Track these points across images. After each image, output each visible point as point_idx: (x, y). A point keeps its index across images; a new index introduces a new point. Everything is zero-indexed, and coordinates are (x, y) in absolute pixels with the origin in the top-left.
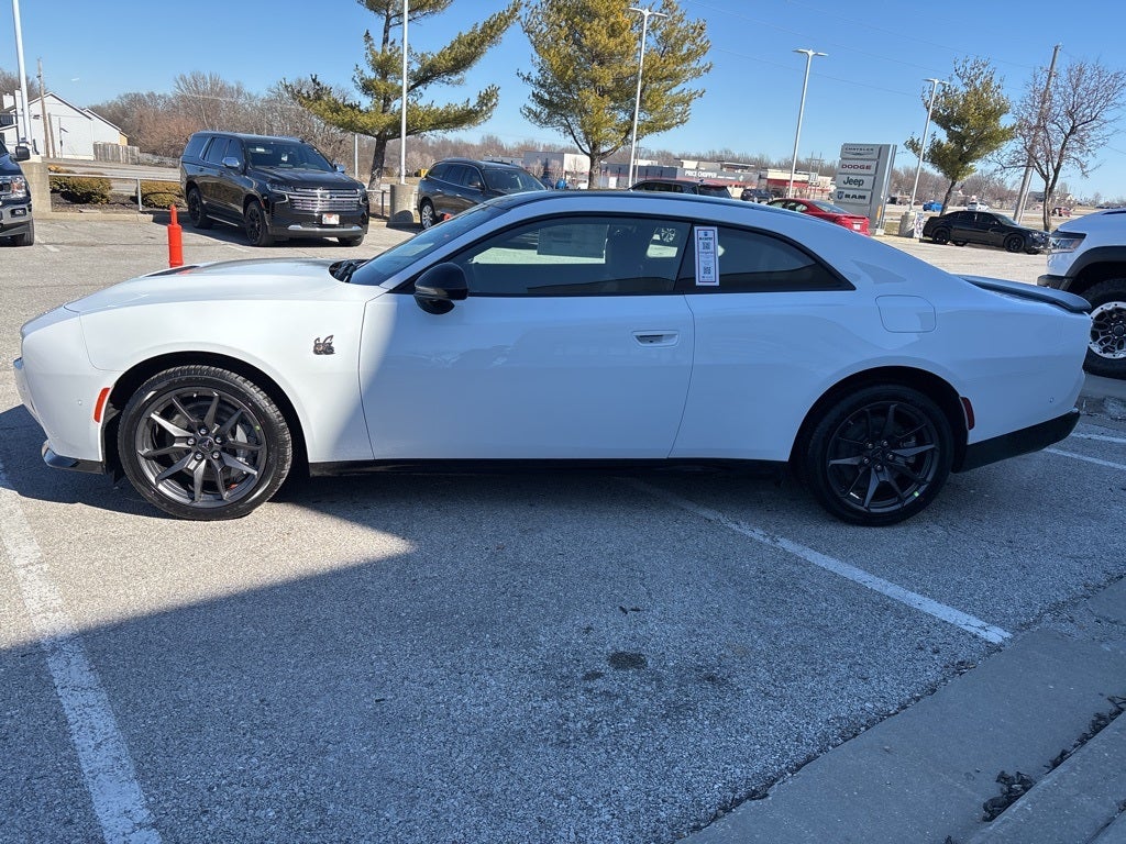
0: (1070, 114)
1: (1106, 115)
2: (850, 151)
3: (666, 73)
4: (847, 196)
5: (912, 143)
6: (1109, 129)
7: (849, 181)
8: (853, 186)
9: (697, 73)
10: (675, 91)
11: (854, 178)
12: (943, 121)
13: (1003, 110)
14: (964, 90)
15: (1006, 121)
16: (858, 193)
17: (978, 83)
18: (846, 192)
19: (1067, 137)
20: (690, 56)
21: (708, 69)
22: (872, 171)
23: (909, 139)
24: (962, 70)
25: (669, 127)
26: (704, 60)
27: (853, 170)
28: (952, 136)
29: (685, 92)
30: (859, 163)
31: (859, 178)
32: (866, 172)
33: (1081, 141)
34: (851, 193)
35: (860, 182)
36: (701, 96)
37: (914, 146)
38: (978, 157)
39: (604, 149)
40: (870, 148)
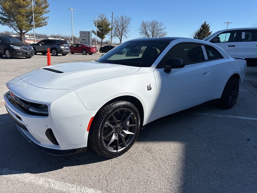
0: (122, 26)
1: (128, 26)
2: (82, 33)
3: (40, 12)
4: (83, 43)
5: (93, 31)
6: (129, 29)
7: (83, 40)
8: (84, 41)
9: (46, 12)
10: (41, 16)
11: (84, 39)
12: (98, 27)
13: (109, 24)
14: (101, 20)
15: (110, 27)
16: (85, 42)
17: (103, 19)
18: (82, 42)
19: (122, 30)
20: (45, 8)
21: (49, 12)
22: (88, 37)
23: (92, 30)
24: (100, 16)
25: (42, 26)
26: (47, 9)
27: (83, 37)
28: (100, 30)
29: (43, 17)
30: (84, 35)
31: (85, 39)
32: (86, 37)
33: (125, 31)
34: (84, 42)
35: (85, 40)
36: (48, 18)
37: (93, 32)
38: (106, 34)
39: (24, 31)
40: (86, 32)
